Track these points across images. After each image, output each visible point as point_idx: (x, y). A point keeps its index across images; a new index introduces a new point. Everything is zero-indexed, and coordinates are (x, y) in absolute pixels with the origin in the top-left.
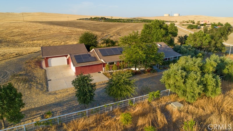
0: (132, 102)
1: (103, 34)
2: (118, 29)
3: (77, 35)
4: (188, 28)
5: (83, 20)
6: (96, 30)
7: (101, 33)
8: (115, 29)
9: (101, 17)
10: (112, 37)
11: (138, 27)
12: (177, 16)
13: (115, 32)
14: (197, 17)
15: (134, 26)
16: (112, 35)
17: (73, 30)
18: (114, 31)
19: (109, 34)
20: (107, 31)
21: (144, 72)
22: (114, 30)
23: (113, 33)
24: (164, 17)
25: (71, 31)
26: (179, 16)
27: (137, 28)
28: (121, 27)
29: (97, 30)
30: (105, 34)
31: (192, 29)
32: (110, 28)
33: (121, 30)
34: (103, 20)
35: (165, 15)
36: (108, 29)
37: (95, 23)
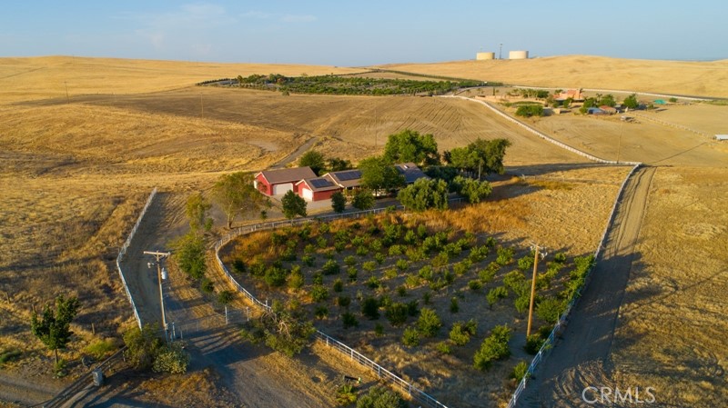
0: (373, 212)
1: (298, 136)
2: (333, 119)
3: (235, 140)
4: (518, 114)
5: (216, 85)
6: (277, 126)
7: (290, 134)
8: (324, 119)
9: (272, 75)
10: (320, 144)
11: (386, 114)
12: (517, 60)
13: (326, 130)
14: (582, 62)
15: (373, 111)
16: (321, 139)
17: (220, 126)
18: (323, 127)
19: (312, 135)
20: (304, 127)
21: (385, 197)
22: (321, 126)
23: (323, 134)
24: (475, 61)
25: (217, 129)
26: (527, 57)
27: (382, 118)
28: (340, 115)
29: (281, 126)
30: (304, 138)
31: (530, 115)
32: (312, 119)
33: (339, 123)
34: (278, 85)
35: (481, 56)
36: (306, 121)
37: (263, 102)
